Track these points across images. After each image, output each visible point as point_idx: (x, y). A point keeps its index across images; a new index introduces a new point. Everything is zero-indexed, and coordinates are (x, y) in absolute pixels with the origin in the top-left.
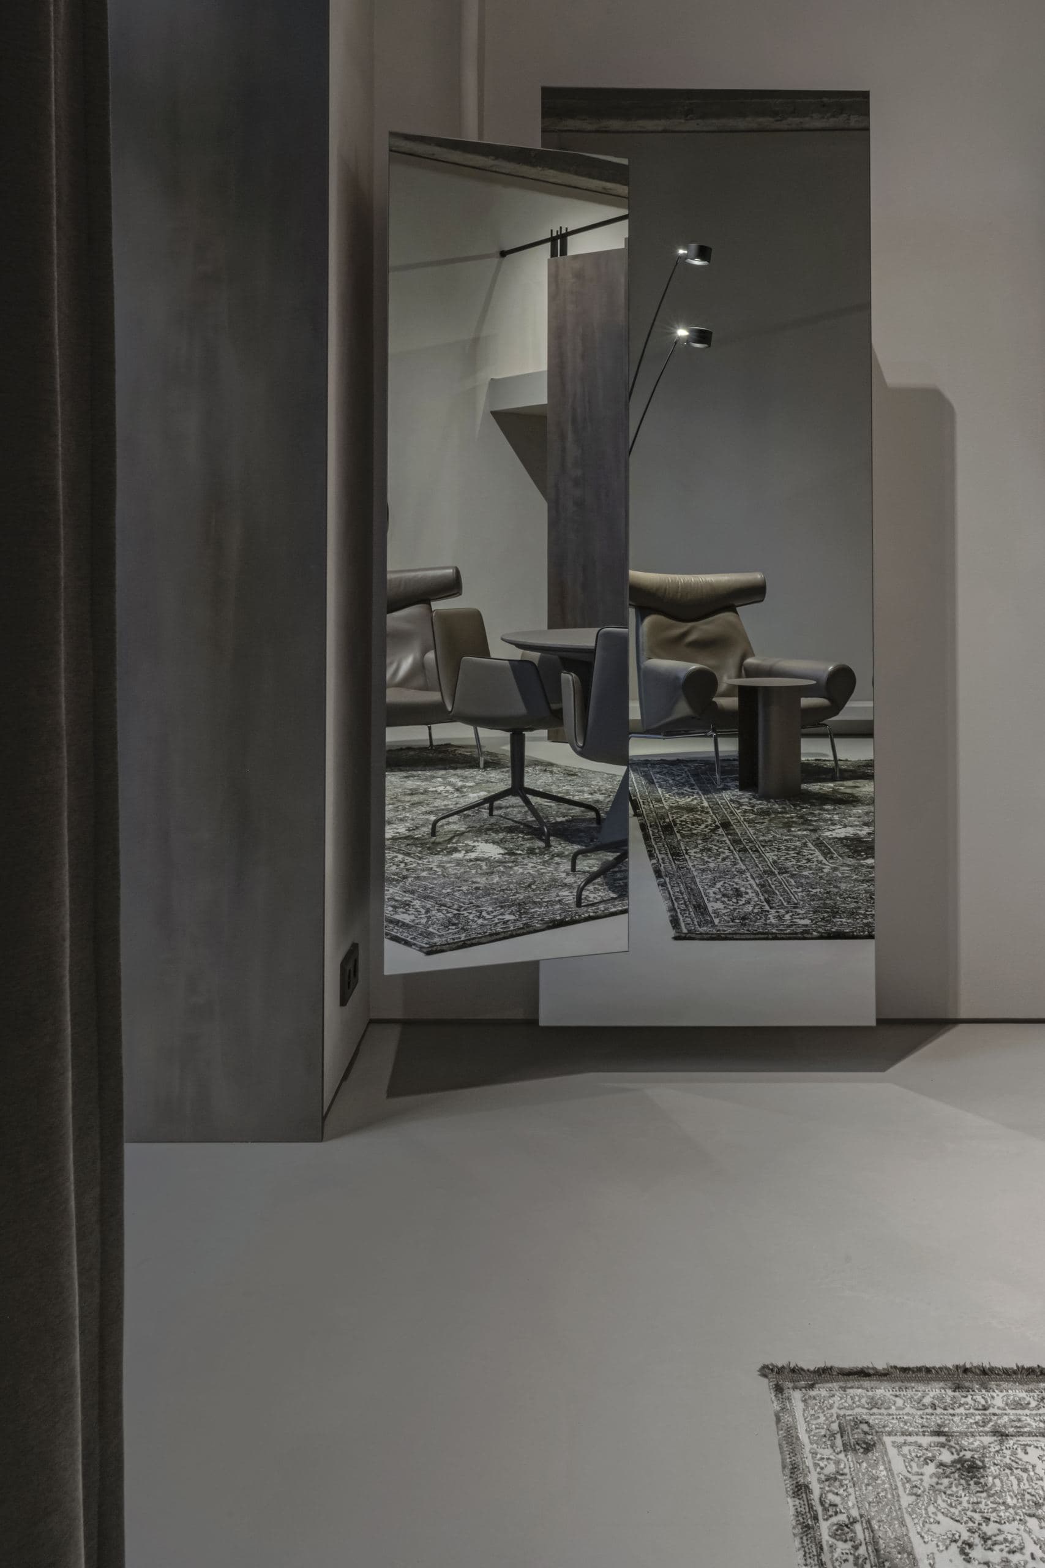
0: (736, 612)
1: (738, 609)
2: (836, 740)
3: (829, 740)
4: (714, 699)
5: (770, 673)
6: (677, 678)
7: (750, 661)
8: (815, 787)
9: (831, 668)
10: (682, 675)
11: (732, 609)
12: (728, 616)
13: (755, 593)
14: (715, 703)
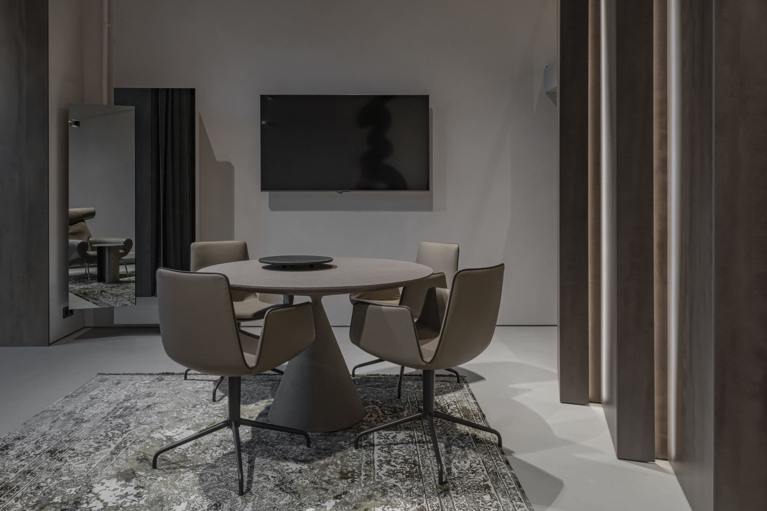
0: (84, 222)
1: (85, 221)
2: (127, 266)
3: (124, 266)
4: (87, 252)
5: (100, 243)
6: (74, 245)
7: (91, 239)
8: (121, 279)
9: (124, 240)
10: (76, 245)
11: (83, 221)
12: (82, 223)
13: (91, 215)
14: (87, 253)
